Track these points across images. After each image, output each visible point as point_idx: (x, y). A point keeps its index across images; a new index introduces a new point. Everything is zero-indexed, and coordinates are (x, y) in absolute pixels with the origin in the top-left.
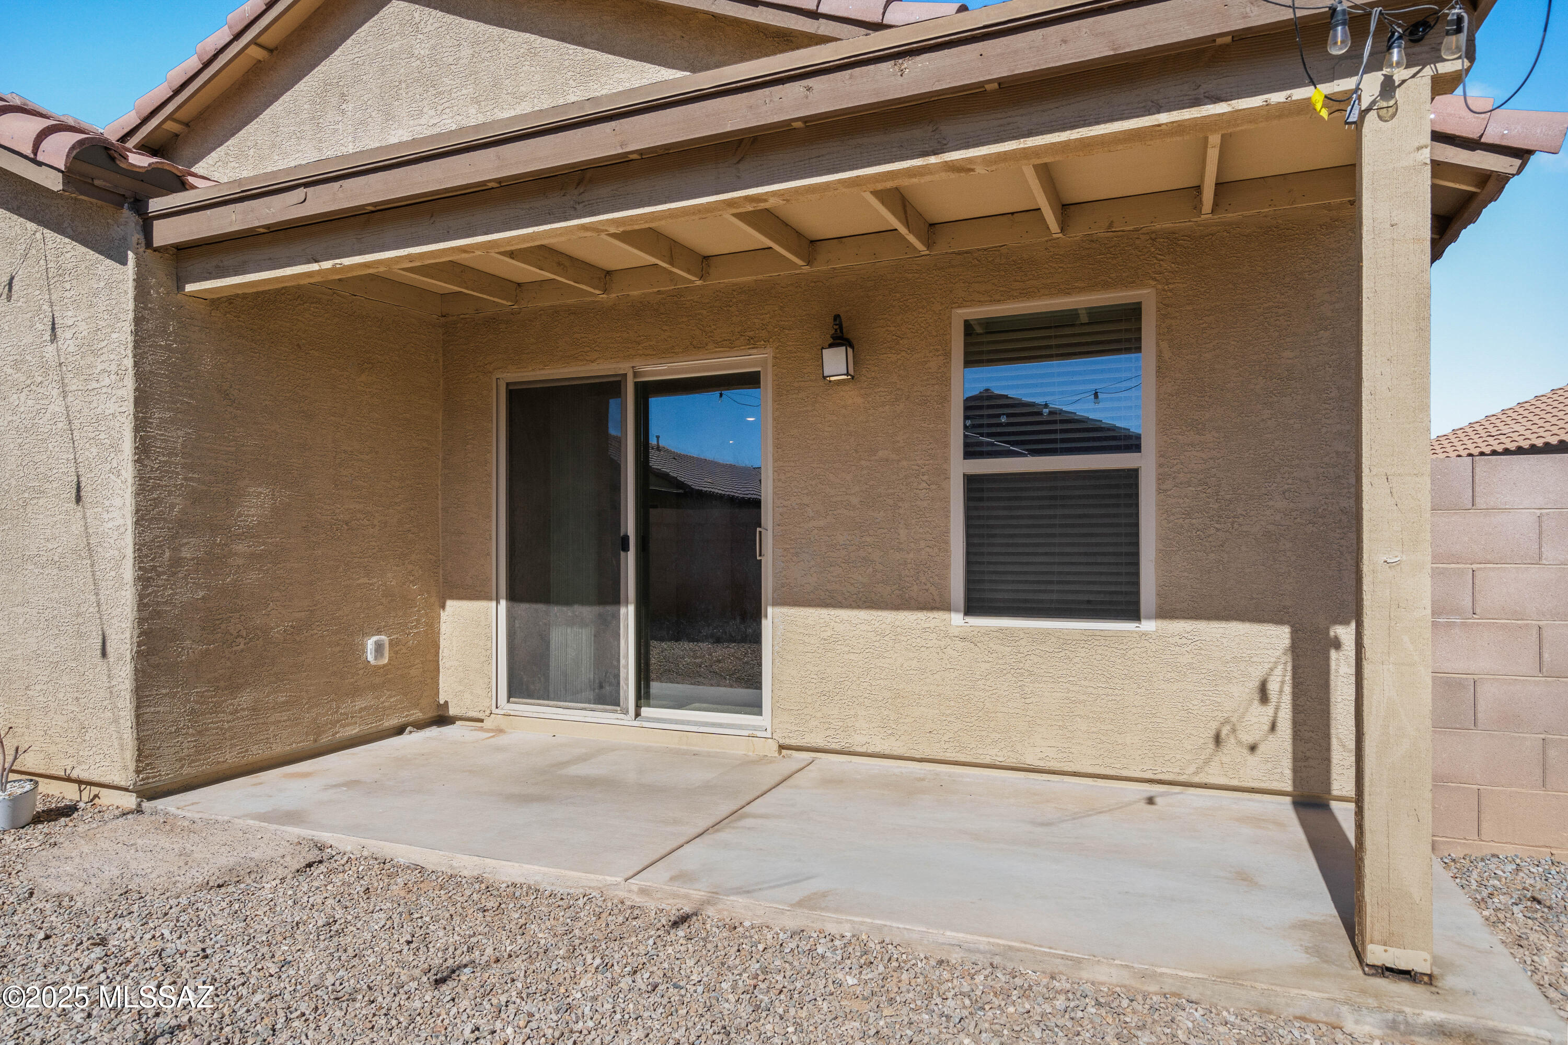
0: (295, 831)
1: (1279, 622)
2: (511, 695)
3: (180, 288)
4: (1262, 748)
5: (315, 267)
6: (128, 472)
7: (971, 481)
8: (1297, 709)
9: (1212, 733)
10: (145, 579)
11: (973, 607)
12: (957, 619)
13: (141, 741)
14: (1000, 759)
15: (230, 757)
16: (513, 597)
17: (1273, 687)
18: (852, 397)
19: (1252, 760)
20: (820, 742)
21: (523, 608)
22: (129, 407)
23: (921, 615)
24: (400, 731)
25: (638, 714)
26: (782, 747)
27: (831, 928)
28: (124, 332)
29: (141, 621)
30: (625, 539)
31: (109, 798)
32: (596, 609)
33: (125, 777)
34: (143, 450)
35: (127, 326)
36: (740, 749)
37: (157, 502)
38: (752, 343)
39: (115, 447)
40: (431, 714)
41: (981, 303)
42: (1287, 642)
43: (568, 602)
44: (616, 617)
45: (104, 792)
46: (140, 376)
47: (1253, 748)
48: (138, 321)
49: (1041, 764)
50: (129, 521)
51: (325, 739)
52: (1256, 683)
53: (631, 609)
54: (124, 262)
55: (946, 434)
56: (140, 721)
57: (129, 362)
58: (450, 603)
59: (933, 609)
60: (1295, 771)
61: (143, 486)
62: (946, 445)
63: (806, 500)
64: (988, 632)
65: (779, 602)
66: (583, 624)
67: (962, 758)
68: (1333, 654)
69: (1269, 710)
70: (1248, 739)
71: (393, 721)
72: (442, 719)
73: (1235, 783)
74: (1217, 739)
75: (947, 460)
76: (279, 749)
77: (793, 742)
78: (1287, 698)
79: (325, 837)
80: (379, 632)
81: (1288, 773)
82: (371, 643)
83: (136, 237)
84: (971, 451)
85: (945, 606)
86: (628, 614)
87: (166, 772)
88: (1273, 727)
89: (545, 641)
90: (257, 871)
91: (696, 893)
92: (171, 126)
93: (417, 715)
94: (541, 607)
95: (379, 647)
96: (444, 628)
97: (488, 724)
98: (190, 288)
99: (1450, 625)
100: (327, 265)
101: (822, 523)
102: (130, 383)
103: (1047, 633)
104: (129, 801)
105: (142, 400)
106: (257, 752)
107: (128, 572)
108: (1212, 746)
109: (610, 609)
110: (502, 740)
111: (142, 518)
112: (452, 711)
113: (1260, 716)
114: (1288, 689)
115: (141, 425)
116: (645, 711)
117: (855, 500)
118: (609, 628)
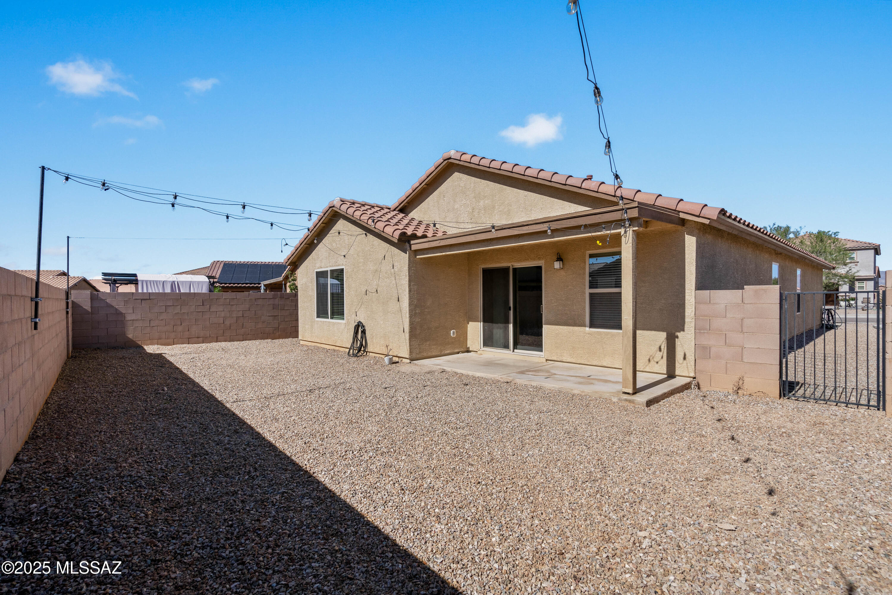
0: (439, 367)
1: (663, 331)
2: (484, 346)
3: (416, 257)
4: (659, 363)
5: (441, 254)
6: (407, 295)
7: (591, 294)
8: (668, 353)
9: (648, 359)
10: (410, 317)
11: (592, 326)
12: (587, 329)
13: (410, 349)
14: (597, 364)
15: (425, 354)
16: (484, 321)
17: (662, 347)
18: (562, 273)
19: (656, 365)
20: (556, 359)
21: (486, 324)
22: (407, 282)
23: (579, 328)
24: (458, 353)
25: (513, 351)
26: (547, 360)
27: (533, 384)
28: (406, 268)
29: (410, 325)
30: (510, 307)
31: (404, 360)
32: (504, 325)
33: (407, 356)
34: (410, 291)
35: (407, 266)
36: (536, 360)
37: (412, 301)
38: (539, 259)
39: (405, 290)
40: (465, 350)
41: (593, 250)
42: (665, 336)
43: (497, 323)
44: (508, 327)
45: (403, 359)
46: (409, 276)
47: (657, 363)
48: (409, 265)
49: (607, 365)
50: (408, 305)
51: (443, 353)
52: (658, 347)
53: (511, 325)
54: (406, 253)
55: (585, 282)
56: (410, 345)
57: (407, 274)
58: (470, 323)
59: (582, 326)
60: (667, 368)
61: (410, 298)
62: (585, 285)
63: (552, 298)
64: (595, 332)
65: (545, 324)
66: (500, 329)
67: (588, 363)
68: (676, 339)
69: (661, 353)
70: (656, 360)
71: (457, 351)
72: (468, 351)
73: (652, 371)
74: (649, 360)
75: (585, 289)
76: (434, 354)
77: (549, 359)
78: (666, 350)
79: (445, 368)
80: (453, 329)
81: (666, 369)
82: (452, 332)
83: (409, 248)
84: (591, 287)
85: (585, 326)
86: (511, 326)
87: (414, 356)
88: (662, 358)
89: (492, 333)
90: (434, 372)
91: (511, 379)
92: (406, 204)
93: (462, 350)
94: (491, 324)
95: (454, 333)
96: (468, 329)
97: (479, 352)
98: (418, 257)
99: (704, 333)
100: (444, 254)
101: (556, 304)
102: (408, 278)
103: (609, 333)
104: (408, 361)
105: (410, 281)
106: (430, 354)
107: (408, 315)
108: (648, 362)
109: (507, 325)
110: (481, 356)
111: (410, 305)
112: (470, 349)
113: (659, 354)
114: (666, 348)
115: (410, 286)
116: (515, 350)
117: (564, 299)
118: (507, 329)
